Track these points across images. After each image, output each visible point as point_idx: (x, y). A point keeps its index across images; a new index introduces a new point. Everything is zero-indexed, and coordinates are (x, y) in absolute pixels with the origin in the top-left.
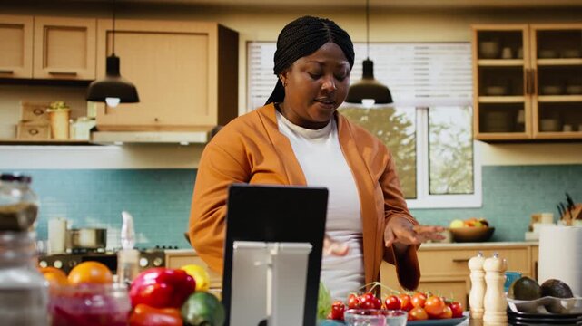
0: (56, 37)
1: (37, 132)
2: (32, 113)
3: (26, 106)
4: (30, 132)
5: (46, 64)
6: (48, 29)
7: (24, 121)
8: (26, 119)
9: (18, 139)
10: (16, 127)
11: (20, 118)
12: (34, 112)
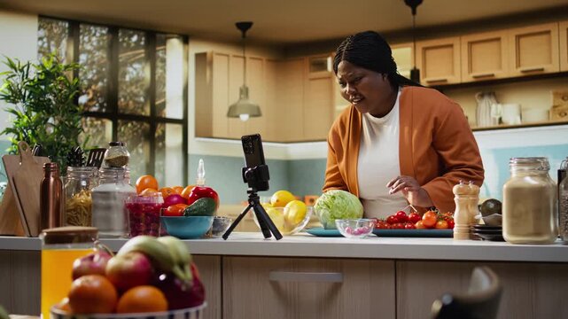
1: (566, 114)
2: (561, 100)
3: (556, 94)
4: (560, 115)
7: (555, 107)
8: (556, 104)
9: (551, 121)
10: (549, 112)
11: (552, 104)
12: (563, 99)
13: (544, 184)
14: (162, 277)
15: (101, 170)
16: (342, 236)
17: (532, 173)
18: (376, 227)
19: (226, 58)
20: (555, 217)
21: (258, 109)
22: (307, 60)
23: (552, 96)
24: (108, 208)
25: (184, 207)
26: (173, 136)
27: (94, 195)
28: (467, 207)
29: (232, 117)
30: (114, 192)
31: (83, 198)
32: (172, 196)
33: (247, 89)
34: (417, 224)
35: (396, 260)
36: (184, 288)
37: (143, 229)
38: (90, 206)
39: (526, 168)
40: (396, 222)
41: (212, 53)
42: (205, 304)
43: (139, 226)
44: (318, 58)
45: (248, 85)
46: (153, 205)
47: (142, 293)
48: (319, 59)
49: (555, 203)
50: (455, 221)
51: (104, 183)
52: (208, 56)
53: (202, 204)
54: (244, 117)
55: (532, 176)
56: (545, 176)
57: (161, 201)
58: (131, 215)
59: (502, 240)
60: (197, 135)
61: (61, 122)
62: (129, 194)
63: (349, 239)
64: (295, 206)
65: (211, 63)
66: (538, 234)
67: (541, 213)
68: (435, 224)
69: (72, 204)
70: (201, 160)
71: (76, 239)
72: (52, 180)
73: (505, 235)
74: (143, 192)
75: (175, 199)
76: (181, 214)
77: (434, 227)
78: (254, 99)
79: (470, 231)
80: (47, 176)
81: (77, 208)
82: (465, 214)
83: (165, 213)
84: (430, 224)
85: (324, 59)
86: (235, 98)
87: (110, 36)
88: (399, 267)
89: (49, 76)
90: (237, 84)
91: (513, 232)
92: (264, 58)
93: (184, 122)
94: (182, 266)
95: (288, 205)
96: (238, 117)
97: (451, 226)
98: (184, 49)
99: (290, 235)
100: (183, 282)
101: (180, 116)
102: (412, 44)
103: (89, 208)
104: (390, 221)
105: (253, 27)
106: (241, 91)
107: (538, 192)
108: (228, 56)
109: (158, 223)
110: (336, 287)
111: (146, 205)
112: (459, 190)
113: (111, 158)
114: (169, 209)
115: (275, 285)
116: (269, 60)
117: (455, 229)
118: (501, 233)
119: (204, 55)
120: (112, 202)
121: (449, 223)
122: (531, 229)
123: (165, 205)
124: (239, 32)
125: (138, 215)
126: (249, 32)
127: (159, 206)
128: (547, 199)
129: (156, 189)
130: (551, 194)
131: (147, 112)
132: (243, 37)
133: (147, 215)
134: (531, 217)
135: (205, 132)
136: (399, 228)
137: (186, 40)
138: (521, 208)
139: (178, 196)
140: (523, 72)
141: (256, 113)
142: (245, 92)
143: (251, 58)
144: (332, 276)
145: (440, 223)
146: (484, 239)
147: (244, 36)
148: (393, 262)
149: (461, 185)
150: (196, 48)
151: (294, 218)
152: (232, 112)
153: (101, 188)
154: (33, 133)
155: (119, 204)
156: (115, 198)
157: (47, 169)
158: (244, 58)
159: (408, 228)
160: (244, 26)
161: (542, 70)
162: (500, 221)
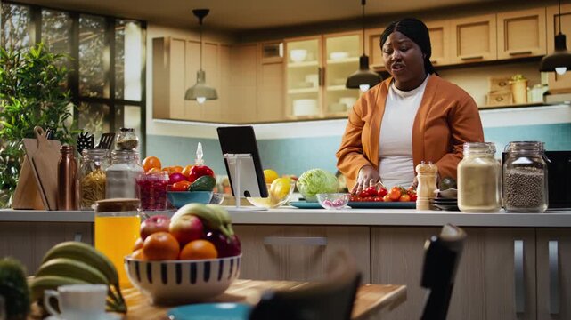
0: (513, 26)
1: (502, 99)
2: (498, 87)
3: (493, 81)
4: (497, 99)
5: (507, 47)
6: (507, 21)
7: (492, 92)
8: (494, 90)
9: (488, 105)
10: (486, 97)
11: (489, 90)
12: (500, 85)
13: (491, 164)
14: (209, 234)
15: (114, 152)
16: (323, 208)
17: (481, 155)
18: (350, 201)
19: (182, 43)
20: (499, 191)
21: (215, 91)
22: (260, 46)
23: (489, 83)
24: (122, 185)
25: (188, 184)
26: (131, 118)
27: (108, 173)
28: (427, 183)
29: (189, 99)
30: (126, 171)
31: (98, 176)
32: (175, 174)
33: (204, 73)
34: (384, 198)
35: (371, 226)
36: (228, 242)
37: (152, 203)
38: (104, 183)
39: (477, 151)
40: (367, 196)
41: (169, 38)
42: (241, 255)
43: (150, 200)
44: (270, 43)
45: (204, 69)
46: (161, 182)
47: (198, 245)
48: (271, 45)
49: (499, 179)
50: (417, 195)
51: (117, 163)
52: (166, 40)
53: (203, 182)
54: (201, 100)
55: (481, 157)
56: (491, 158)
57: (167, 178)
58: (142, 191)
59: (457, 209)
60: (155, 117)
61: (50, 107)
62: (140, 173)
63: (328, 210)
64: (280, 183)
65: (168, 49)
66: (486, 204)
67: (488, 188)
68: (400, 198)
69: (88, 181)
70: (199, 144)
71: (124, 208)
72: (68, 160)
73: (460, 205)
74: (150, 171)
75: (177, 177)
76: (186, 190)
77: (398, 200)
78: (210, 83)
79: (430, 203)
80: (64, 158)
81: (93, 185)
82: (426, 189)
83: (171, 189)
84: (395, 197)
85: (276, 45)
86: (192, 81)
87: (71, 21)
88: (373, 232)
89: (39, 64)
90: (194, 69)
91: (466, 203)
92: (219, 44)
93: (142, 104)
94: (226, 225)
95: (275, 182)
96: (195, 99)
97: (414, 199)
98: (142, 33)
99: (275, 208)
100: (226, 237)
101: (138, 98)
102: (361, 32)
103: (104, 185)
104: (362, 195)
105: (210, 13)
106: (198, 74)
107: (487, 171)
108: (185, 41)
109: (164, 197)
110: (321, 249)
111: (155, 182)
112: (421, 169)
113: (122, 141)
114: (174, 185)
115: (269, 249)
116: (222, 46)
117: (417, 202)
118: (456, 204)
119: (162, 40)
120: (125, 180)
121: (411, 196)
122: (481, 201)
123: (172, 181)
124: (196, 19)
125: (148, 190)
126: (204, 19)
127: (166, 184)
128: (494, 176)
129: (160, 168)
130: (497, 172)
131: (107, 93)
132: (200, 24)
133: (156, 190)
134: (481, 189)
135: (163, 113)
136: (370, 201)
137: (143, 25)
138: (472, 183)
139: (180, 174)
140: (464, 59)
141: (212, 96)
142: (201, 76)
143: (206, 43)
144: (318, 240)
145: (404, 196)
146: (441, 209)
147: (201, 22)
148: (368, 228)
149: (422, 165)
150: (153, 33)
151: (280, 193)
152: (190, 95)
153: (115, 167)
154: (26, 117)
155: (130, 182)
156: (127, 176)
157: (64, 151)
158: (201, 43)
159: (377, 201)
160: (201, 13)
161: (481, 58)
162: (456, 195)
